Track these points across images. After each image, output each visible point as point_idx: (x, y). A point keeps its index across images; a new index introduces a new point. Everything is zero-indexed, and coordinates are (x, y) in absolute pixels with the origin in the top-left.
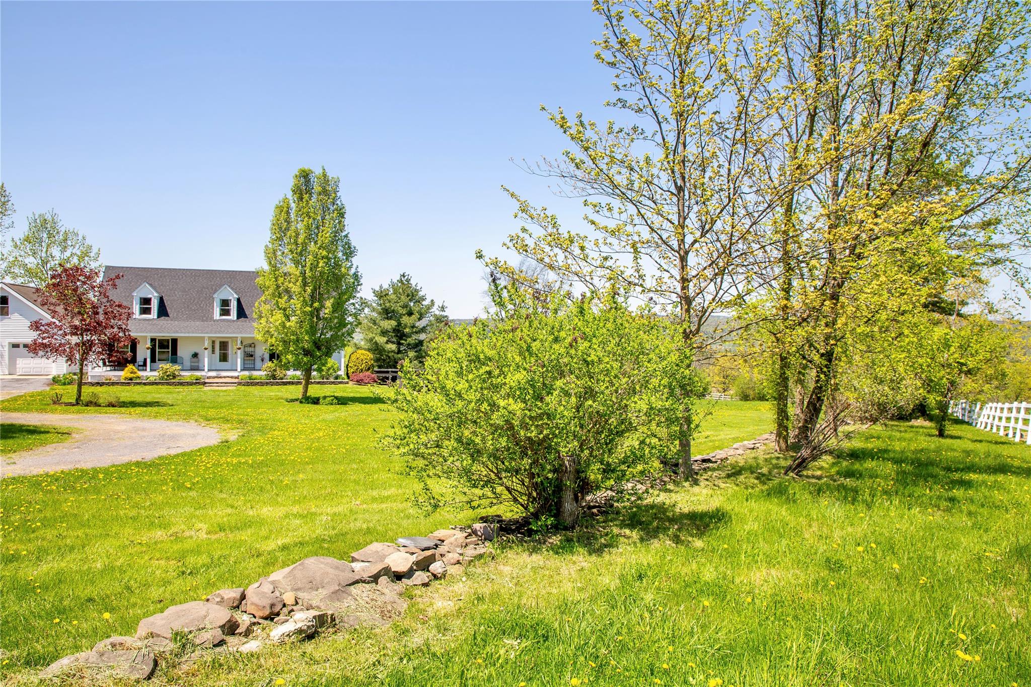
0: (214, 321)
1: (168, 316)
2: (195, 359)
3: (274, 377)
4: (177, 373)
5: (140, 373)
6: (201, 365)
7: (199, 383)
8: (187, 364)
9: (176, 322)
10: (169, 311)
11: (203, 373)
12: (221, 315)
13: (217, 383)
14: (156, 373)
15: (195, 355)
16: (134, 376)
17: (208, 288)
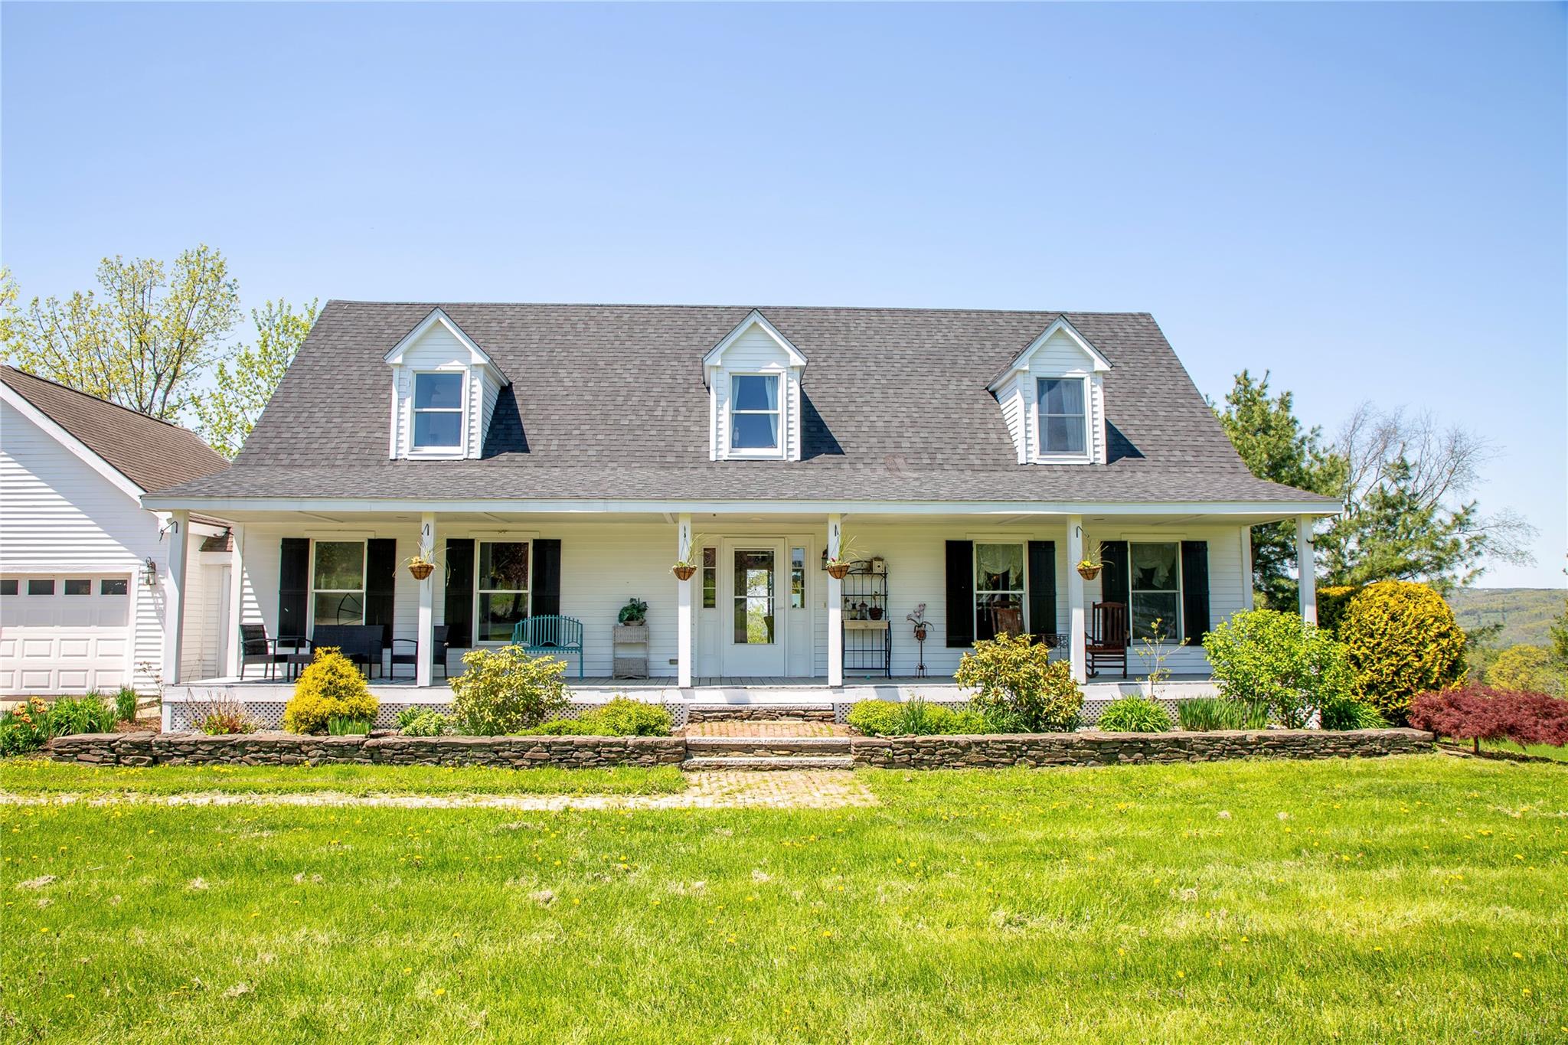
0: (711, 466)
1: (528, 451)
2: (632, 632)
3: (1035, 717)
4: (545, 694)
5: (380, 695)
6: (658, 663)
7: (653, 749)
8: (600, 649)
9: (556, 472)
10: (530, 432)
11: (672, 696)
12: (736, 444)
13: (748, 749)
14: (445, 696)
15: (634, 614)
16: (343, 706)
17: (678, 358)
